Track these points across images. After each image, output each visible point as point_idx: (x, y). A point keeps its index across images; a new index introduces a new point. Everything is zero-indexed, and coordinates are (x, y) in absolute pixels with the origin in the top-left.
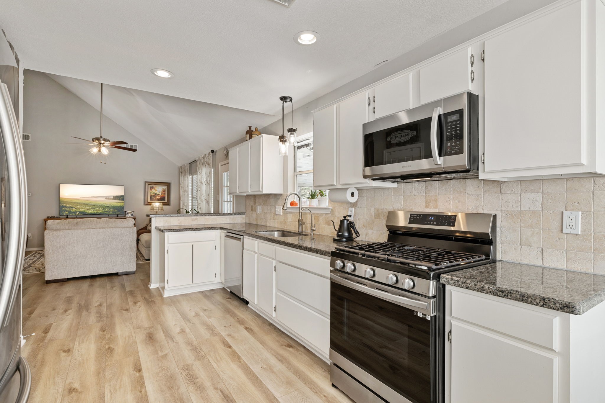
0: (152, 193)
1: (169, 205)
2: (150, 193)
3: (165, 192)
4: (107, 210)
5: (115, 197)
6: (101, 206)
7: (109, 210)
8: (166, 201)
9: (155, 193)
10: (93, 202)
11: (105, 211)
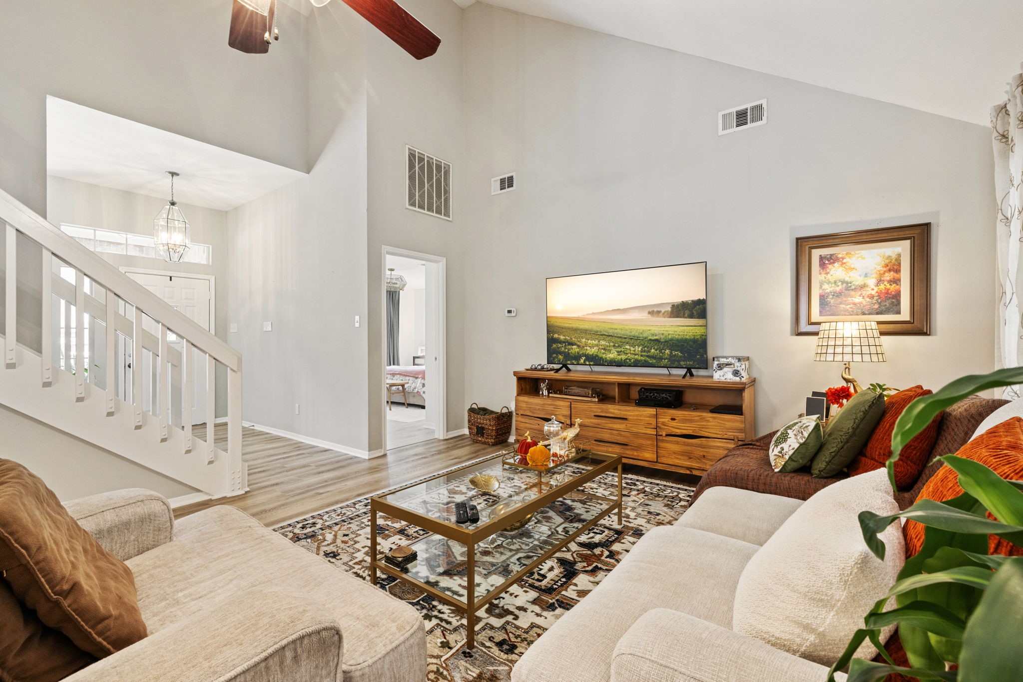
0: (829, 282)
1: (925, 334)
2: (821, 284)
3: (898, 271)
4: (653, 350)
5: (678, 306)
6: (637, 338)
7: (661, 352)
8: (905, 314)
9: (843, 282)
10: (616, 327)
11: (648, 356)
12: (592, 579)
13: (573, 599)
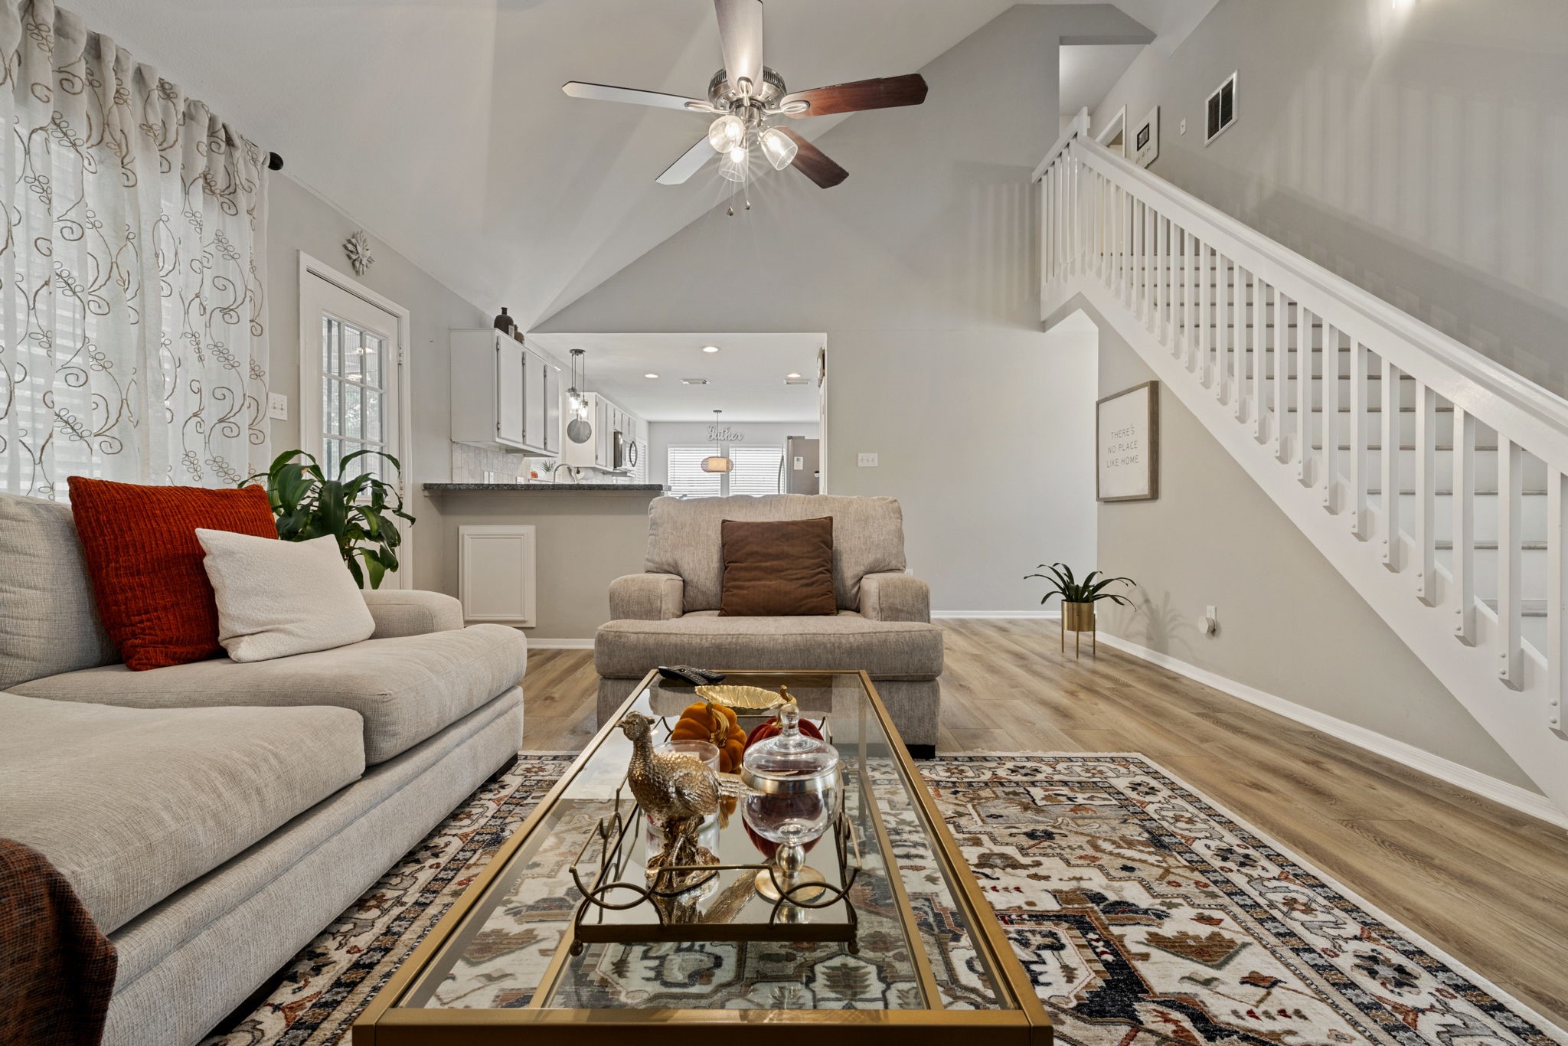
12: (508, 984)
13: (541, 921)
